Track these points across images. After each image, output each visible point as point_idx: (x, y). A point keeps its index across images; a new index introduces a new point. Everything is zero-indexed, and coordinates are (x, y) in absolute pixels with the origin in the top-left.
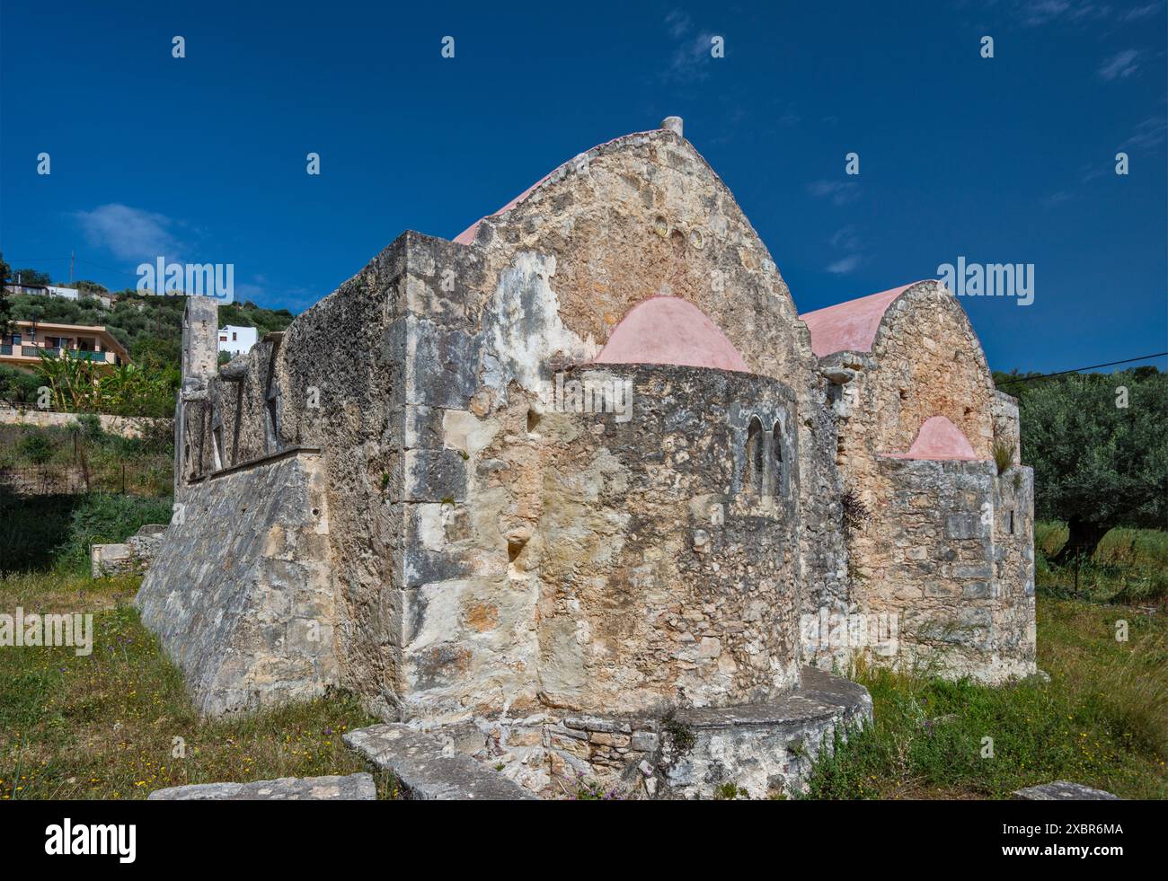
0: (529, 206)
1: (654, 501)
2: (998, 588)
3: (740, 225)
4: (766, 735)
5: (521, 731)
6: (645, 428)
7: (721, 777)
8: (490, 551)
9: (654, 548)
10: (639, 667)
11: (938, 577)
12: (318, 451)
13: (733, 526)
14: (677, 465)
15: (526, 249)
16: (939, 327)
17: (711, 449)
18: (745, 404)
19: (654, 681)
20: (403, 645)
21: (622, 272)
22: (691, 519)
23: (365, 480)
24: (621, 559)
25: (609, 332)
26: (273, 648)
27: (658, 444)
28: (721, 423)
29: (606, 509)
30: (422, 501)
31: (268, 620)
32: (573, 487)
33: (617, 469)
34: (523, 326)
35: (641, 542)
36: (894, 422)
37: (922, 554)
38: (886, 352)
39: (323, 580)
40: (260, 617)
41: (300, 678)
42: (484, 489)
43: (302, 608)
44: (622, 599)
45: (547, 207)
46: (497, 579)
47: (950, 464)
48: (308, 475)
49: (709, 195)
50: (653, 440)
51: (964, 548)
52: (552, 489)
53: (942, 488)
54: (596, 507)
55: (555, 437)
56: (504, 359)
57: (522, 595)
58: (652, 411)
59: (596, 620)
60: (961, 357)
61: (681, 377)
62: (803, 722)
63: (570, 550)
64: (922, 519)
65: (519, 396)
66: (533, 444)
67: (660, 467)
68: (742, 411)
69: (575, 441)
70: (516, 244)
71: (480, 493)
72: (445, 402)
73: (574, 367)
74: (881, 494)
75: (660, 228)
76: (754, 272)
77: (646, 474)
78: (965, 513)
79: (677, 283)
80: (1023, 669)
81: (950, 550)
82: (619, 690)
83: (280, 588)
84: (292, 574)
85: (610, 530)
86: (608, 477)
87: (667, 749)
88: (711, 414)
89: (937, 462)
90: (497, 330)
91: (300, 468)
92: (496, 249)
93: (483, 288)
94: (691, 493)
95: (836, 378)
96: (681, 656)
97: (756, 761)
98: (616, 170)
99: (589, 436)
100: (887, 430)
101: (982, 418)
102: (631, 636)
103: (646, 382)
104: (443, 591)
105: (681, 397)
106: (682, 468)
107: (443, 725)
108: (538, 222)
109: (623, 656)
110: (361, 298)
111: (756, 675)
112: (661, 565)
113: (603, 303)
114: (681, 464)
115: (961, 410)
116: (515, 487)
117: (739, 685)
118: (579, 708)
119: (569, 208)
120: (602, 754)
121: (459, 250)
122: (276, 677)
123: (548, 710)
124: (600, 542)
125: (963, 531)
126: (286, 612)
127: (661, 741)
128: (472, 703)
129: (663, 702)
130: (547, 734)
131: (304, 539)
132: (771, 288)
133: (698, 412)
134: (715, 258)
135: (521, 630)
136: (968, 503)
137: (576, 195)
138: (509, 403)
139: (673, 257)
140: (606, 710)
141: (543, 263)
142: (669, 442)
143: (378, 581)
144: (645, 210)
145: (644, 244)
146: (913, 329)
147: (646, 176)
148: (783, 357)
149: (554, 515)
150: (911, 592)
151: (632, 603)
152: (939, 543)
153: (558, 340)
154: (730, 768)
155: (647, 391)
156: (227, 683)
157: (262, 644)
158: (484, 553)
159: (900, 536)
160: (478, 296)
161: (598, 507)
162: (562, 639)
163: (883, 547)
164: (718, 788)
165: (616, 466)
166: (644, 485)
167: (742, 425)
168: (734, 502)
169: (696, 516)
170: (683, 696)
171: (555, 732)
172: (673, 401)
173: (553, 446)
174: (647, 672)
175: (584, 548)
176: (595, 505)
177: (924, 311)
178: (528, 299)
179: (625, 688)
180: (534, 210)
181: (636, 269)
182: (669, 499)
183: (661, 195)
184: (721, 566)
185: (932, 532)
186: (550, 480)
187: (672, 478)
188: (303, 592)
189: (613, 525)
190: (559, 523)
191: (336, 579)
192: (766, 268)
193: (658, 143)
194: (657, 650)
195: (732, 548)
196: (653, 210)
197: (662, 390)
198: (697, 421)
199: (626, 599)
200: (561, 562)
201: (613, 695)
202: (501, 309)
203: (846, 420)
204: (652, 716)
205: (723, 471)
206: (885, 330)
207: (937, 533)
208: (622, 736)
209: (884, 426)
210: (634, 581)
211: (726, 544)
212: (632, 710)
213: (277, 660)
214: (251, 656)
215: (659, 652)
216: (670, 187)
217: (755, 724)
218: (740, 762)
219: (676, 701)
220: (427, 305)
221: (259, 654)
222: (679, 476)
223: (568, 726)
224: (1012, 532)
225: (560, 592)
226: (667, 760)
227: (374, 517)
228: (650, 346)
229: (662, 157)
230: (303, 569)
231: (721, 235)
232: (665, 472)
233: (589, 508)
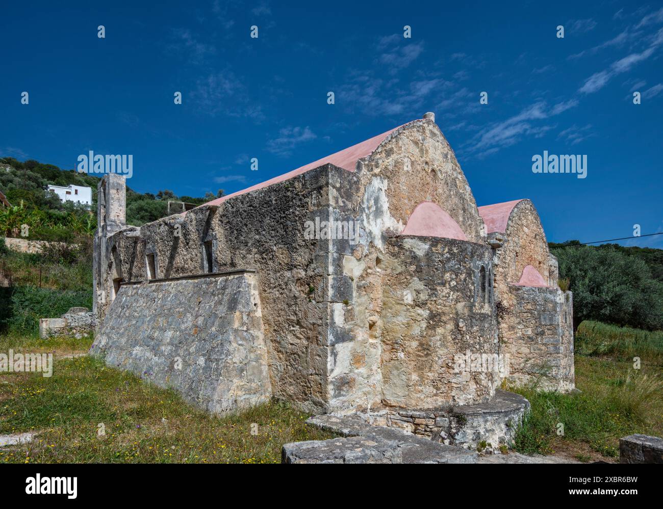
0: (377, 154)
1: (441, 305)
2: (562, 348)
3: (457, 168)
4: (497, 418)
5: (378, 418)
6: (436, 269)
7: (479, 438)
8: (362, 327)
9: (441, 328)
10: (434, 386)
11: (536, 343)
12: (254, 272)
13: (475, 318)
14: (451, 287)
15: (375, 175)
16: (529, 222)
17: (465, 280)
18: (479, 259)
19: (441, 393)
20: (328, 375)
21: (412, 189)
22: (457, 314)
23: (293, 289)
24: (425, 333)
25: (407, 219)
26: (241, 377)
27: (442, 277)
28: (469, 268)
29: (417, 308)
30: (335, 302)
31: (238, 362)
32: (399, 296)
33: (422, 288)
34: (374, 215)
35: (434, 325)
36: (513, 268)
37: (530, 332)
38: (511, 233)
39: (261, 341)
40: (234, 360)
41: (255, 393)
42: (360, 296)
43: (252, 356)
44: (425, 353)
45: (384, 155)
46: (364, 342)
47: (541, 289)
48: (250, 285)
49: (445, 152)
50: (440, 275)
51: (548, 329)
52: (388, 297)
53: (538, 300)
54: (412, 307)
55: (389, 271)
56: (367, 230)
57: (375, 350)
58: (439, 260)
59: (413, 363)
60: (537, 237)
61: (452, 244)
62: (511, 411)
63: (398, 328)
64: (529, 315)
65: (373, 250)
66: (378, 274)
67: (444, 288)
68: (478, 262)
69: (400, 273)
70: (372, 173)
71: (358, 298)
72: (344, 252)
73: (399, 236)
74: (511, 302)
75: (426, 167)
76: (462, 192)
77: (437, 291)
78: (548, 313)
79: (433, 196)
80: (571, 387)
81: (542, 331)
82: (425, 397)
83: (242, 345)
84: (247, 337)
85: (419, 318)
86: (418, 292)
87: (453, 425)
88: (465, 263)
89: (535, 288)
90: (364, 215)
91: (246, 281)
92: (364, 175)
93: (359, 194)
94: (457, 301)
95: (495, 246)
96: (453, 381)
97: (494, 430)
98: (410, 138)
99: (408, 271)
100: (511, 271)
101: (545, 267)
102: (430, 371)
103: (436, 246)
104: (344, 348)
105: (453, 254)
106: (453, 289)
107: (345, 416)
108: (380, 162)
109: (426, 381)
110: (289, 194)
111: (484, 390)
112: (444, 336)
113: (405, 204)
114: (453, 287)
115: (538, 263)
116: (372, 296)
117: (478, 395)
118: (405, 406)
119: (392, 156)
120: (421, 429)
121: (350, 175)
122: (244, 393)
123: (388, 408)
124: (414, 324)
125: (547, 321)
126: (245, 358)
127: (450, 422)
128: (355, 405)
129: (446, 403)
130: (389, 420)
131: (251, 319)
132: (469, 200)
133: (459, 262)
134: (447, 184)
135: (374, 368)
136: (550, 308)
137: (395, 149)
138: (369, 253)
139: (431, 182)
140: (419, 408)
141: (382, 183)
142: (447, 276)
143: (305, 342)
144: (420, 158)
145: (420, 175)
146: (520, 222)
147: (421, 142)
148: (474, 234)
149: (389, 310)
150: (525, 350)
151: (430, 355)
152: (537, 326)
153: (389, 222)
154: (483, 433)
155: (437, 250)
156: (222, 396)
157: (236, 375)
158: (360, 329)
159: (519, 323)
160: (357, 198)
161: (413, 307)
162: (395, 372)
163: (512, 328)
164: (478, 443)
165: (422, 287)
166: (436, 297)
167: (478, 269)
168: (475, 306)
169: (459, 312)
170: (454, 400)
171: (395, 419)
172: (449, 256)
173: (388, 275)
174: (438, 389)
175: (406, 327)
176: (412, 306)
177: (524, 214)
178: (377, 200)
179: (427, 396)
180: (378, 156)
181: (418, 188)
182: (447, 304)
183: (427, 151)
184: (470, 337)
185: (533, 322)
186: (387, 292)
187: (449, 294)
188: (253, 347)
189: (421, 316)
190: (392, 314)
191: (268, 341)
192: (467, 190)
193: (425, 125)
194: (442, 378)
195: (475, 328)
196: (424, 159)
197: (444, 250)
198: (459, 266)
199: (427, 353)
200: (394, 334)
201: (422, 400)
202: (366, 205)
203: (497, 265)
204: (441, 410)
205: (470, 291)
206: (510, 222)
207: (536, 322)
208: (431, 420)
209: (510, 269)
210: (432, 344)
211: (472, 327)
212: (431, 407)
213: (243, 383)
214: (231, 381)
215: (443, 379)
216: (431, 148)
217: (492, 412)
218: (487, 431)
219: (451, 403)
220: (337, 202)
221: (235, 380)
222: (452, 293)
223: (402, 416)
224: (566, 322)
225: (393, 349)
226: (454, 431)
227: (302, 309)
228: (429, 227)
229: (427, 132)
230: (252, 335)
231: (450, 173)
232: (446, 291)
233: (409, 307)
